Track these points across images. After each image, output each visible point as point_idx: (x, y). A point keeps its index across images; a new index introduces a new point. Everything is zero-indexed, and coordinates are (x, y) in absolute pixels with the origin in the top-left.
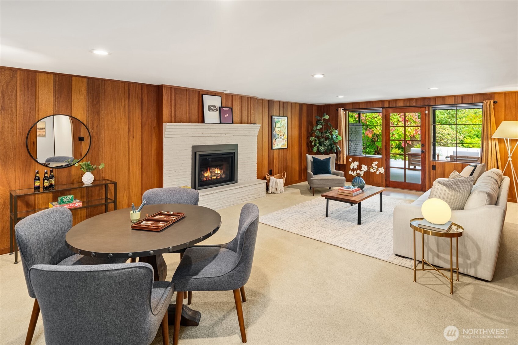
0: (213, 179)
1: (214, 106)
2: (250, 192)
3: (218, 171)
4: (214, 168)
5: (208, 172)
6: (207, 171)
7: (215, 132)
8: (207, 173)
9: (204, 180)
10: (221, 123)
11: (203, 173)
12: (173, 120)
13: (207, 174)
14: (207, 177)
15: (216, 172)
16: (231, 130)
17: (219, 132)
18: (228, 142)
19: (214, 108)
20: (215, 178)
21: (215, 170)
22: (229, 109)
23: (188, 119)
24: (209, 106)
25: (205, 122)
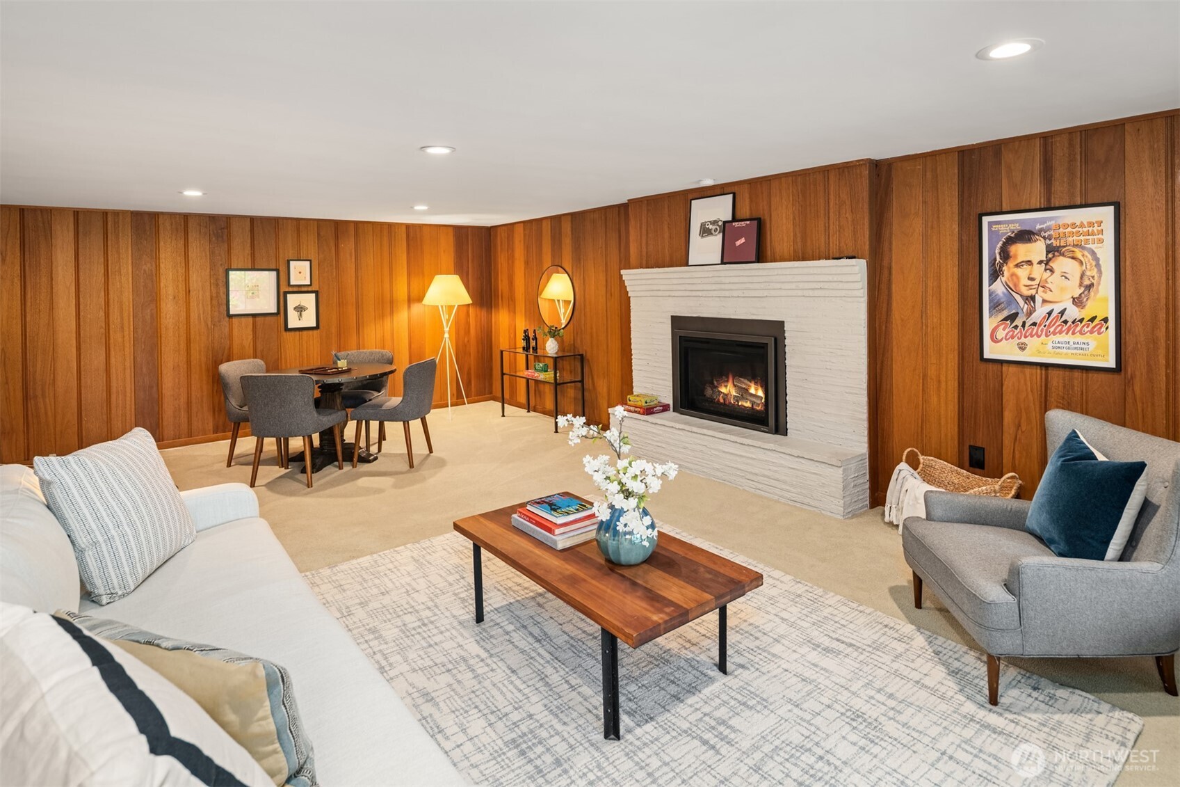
0: (742, 405)
1: (714, 223)
2: (776, 471)
3: (756, 390)
4: (745, 378)
5: (730, 385)
6: (728, 381)
7: (714, 287)
8: (726, 386)
9: (719, 399)
10: (723, 263)
11: (715, 383)
12: (644, 263)
13: (728, 390)
14: (726, 395)
15: (752, 391)
16: (756, 279)
17: (723, 286)
18: (753, 314)
19: (714, 227)
20: (748, 404)
21: (750, 386)
22: (748, 222)
23: (667, 259)
24: (703, 225)
25: (690, 264)
